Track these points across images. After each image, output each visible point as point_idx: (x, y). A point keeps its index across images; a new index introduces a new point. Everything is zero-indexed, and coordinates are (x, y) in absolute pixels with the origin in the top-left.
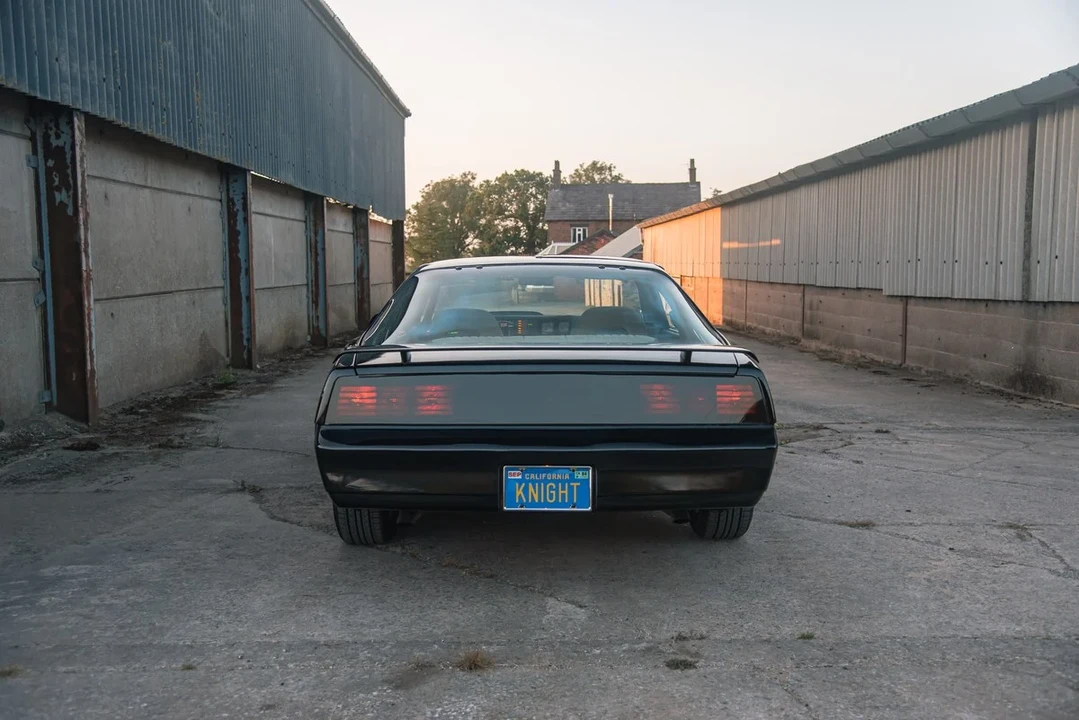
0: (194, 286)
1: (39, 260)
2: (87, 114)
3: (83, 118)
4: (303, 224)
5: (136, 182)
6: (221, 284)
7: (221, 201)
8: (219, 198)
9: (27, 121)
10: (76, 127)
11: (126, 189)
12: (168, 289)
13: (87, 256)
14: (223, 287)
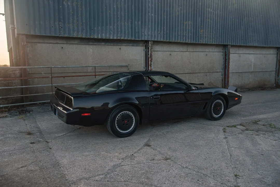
0: (207, 71)
1: (145, 67)
2: (153, 41)
3: (152, 42)
4: (276, 55)
5: (183, 51)
6: (222, 71)
7: (223, 52)
8: (222, 51)
9: (144, 43)
10: (150, 43)
11: (179, 53)
12: (195, 72)
13: (151, 66)
14: (222, 72)
